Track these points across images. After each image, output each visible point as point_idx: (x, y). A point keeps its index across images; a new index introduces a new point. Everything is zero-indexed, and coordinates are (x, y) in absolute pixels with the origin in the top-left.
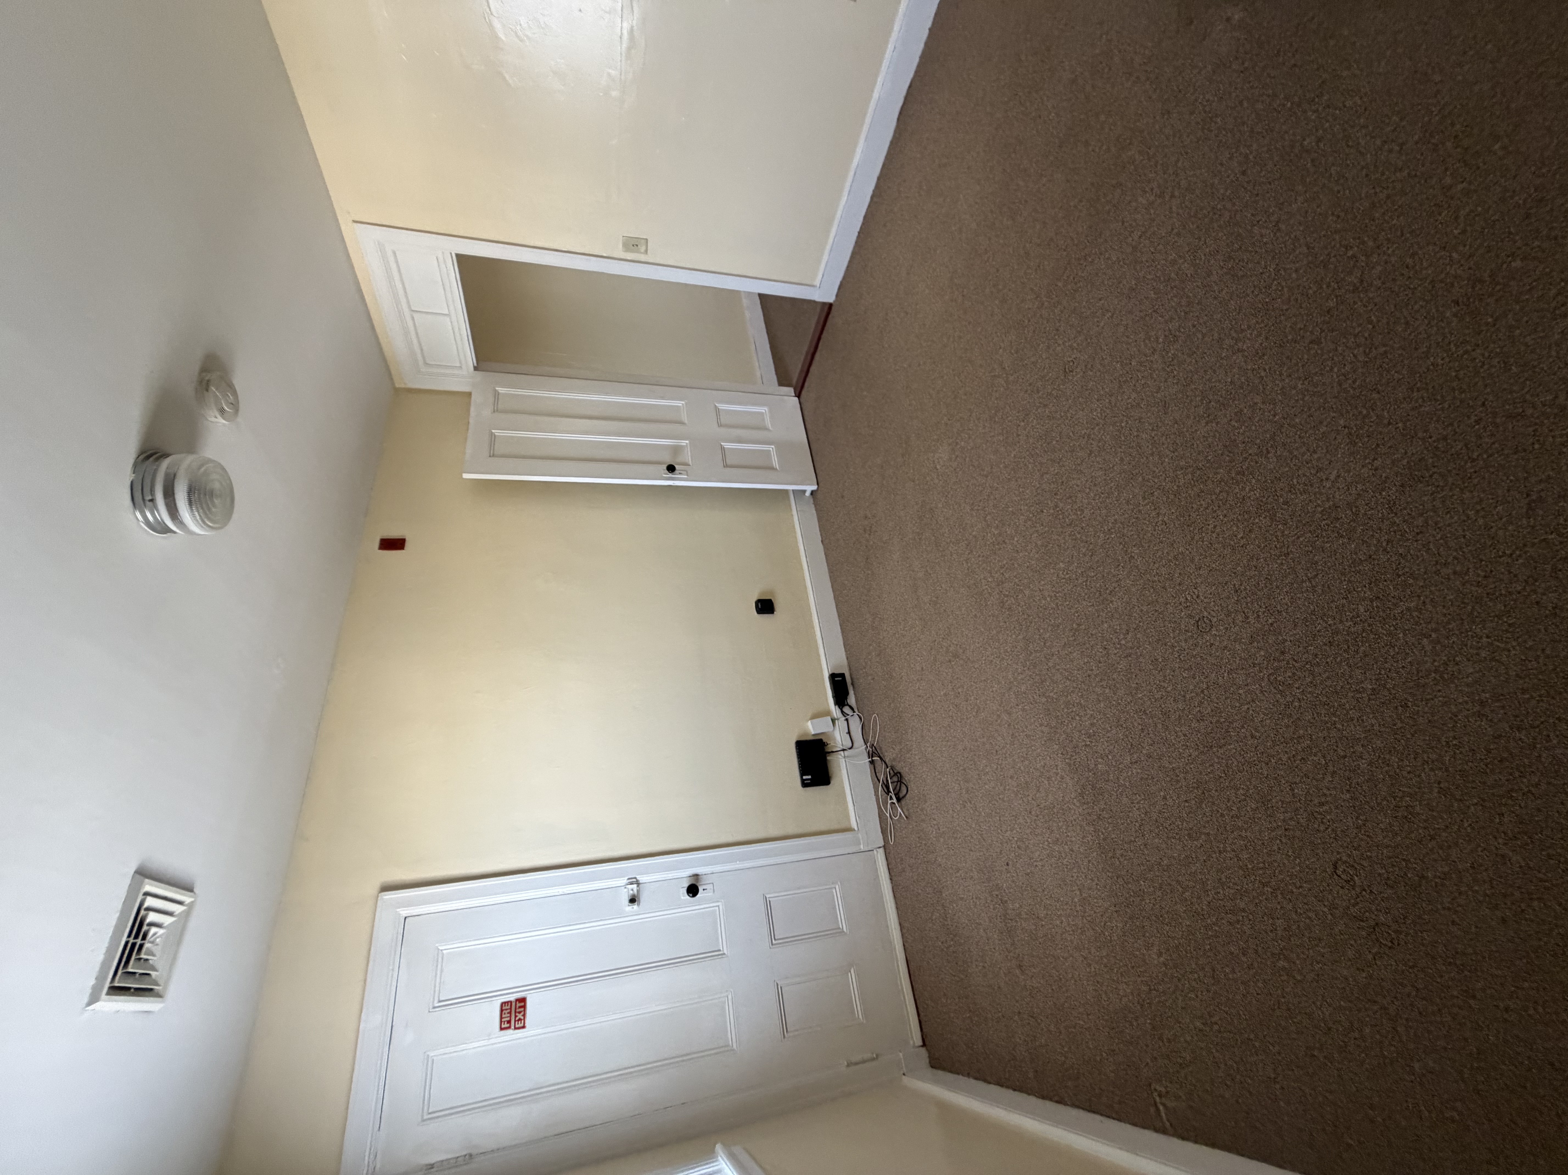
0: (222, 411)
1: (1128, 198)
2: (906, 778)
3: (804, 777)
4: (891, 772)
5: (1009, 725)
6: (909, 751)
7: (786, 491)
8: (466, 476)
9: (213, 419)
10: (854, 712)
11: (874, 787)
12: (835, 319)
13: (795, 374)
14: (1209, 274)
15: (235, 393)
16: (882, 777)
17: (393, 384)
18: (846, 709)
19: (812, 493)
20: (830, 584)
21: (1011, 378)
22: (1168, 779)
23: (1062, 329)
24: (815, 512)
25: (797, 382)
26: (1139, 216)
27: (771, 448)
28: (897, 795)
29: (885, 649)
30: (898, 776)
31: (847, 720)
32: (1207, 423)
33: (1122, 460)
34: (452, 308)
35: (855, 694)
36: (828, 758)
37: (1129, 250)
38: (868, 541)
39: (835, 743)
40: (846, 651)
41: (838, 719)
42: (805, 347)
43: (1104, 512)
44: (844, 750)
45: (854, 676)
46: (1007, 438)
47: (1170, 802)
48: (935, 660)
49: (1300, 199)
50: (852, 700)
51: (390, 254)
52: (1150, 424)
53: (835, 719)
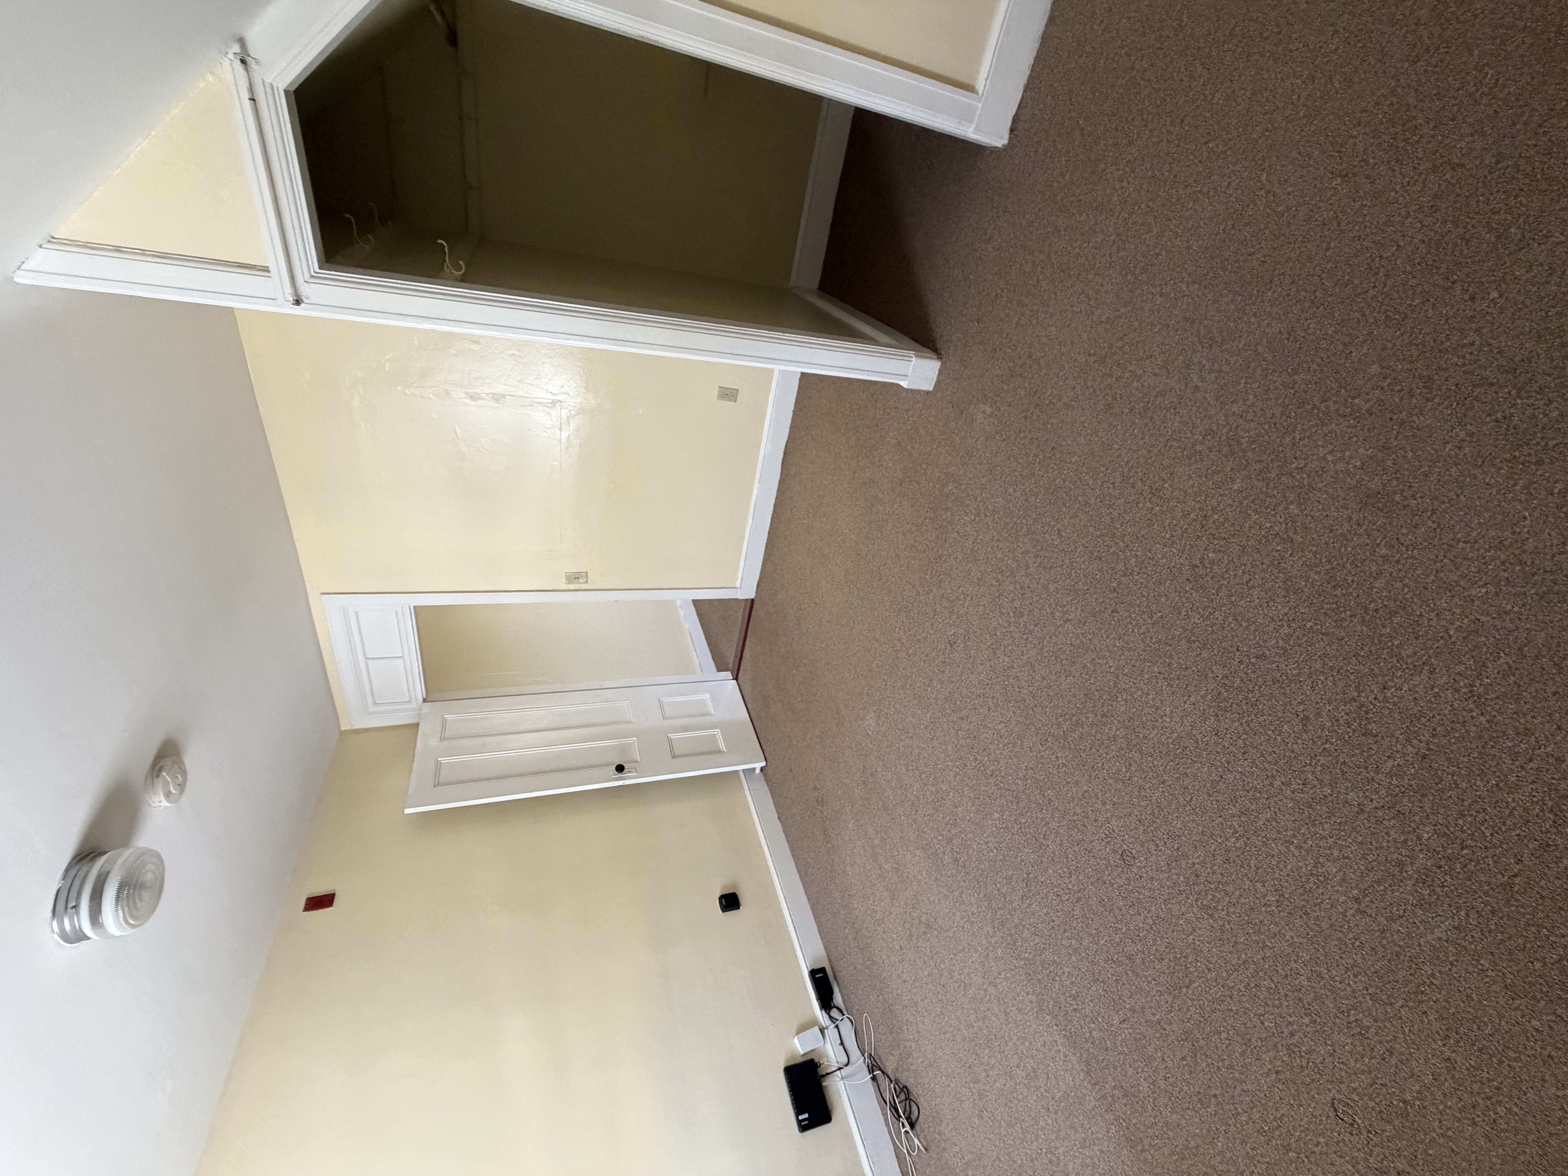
0: (168, 795)
1: (957, 517)
2: (915, 1091)
3: (801, 1118)
4: (897, 1087)
5: (999, 1001)
6: (909, 1055)
7: (737, 772)
8: (408, 811)
9: (157, 804)
10: (843, 1015)
11: (883, 1114)
12: (757, 611)
13: (731, 658)
14: (1027, 567)
15: (184, 773)
16: (888, 1098)
17: (339, 728)
18: (835, 1013)
19: (762, 769)
20: (794, 865)
21: (911, 651)
22: (1158, 1035)
23: (938, 610)
24: (767, 788)
25: (733, 666)
26: (967, 529)
27: (717, 732)
28: (908, 1118)
29: (860, 930)
30: (904, 1091)
31: (837, 1026)
32: (1066, 677)
33: (1014, 713)
34: (406, 652)
35: (840, 991)
36: (824, 1084)
37: (969, 552)
38: (822, 812)
39: (828, 1061)
40: (822, 938)
41: (827, 1028)
42: (736, 636)
43: (1015, 760)
44: (840, 1069)
45: (836, 968)
46: (920, 702)
47: (1170, 1064)
48: (911, 935)
49: (1068, 517)
50: (838, 999)
51: (352, 615)
52: (1026, 681)
53: (824, 1028)
